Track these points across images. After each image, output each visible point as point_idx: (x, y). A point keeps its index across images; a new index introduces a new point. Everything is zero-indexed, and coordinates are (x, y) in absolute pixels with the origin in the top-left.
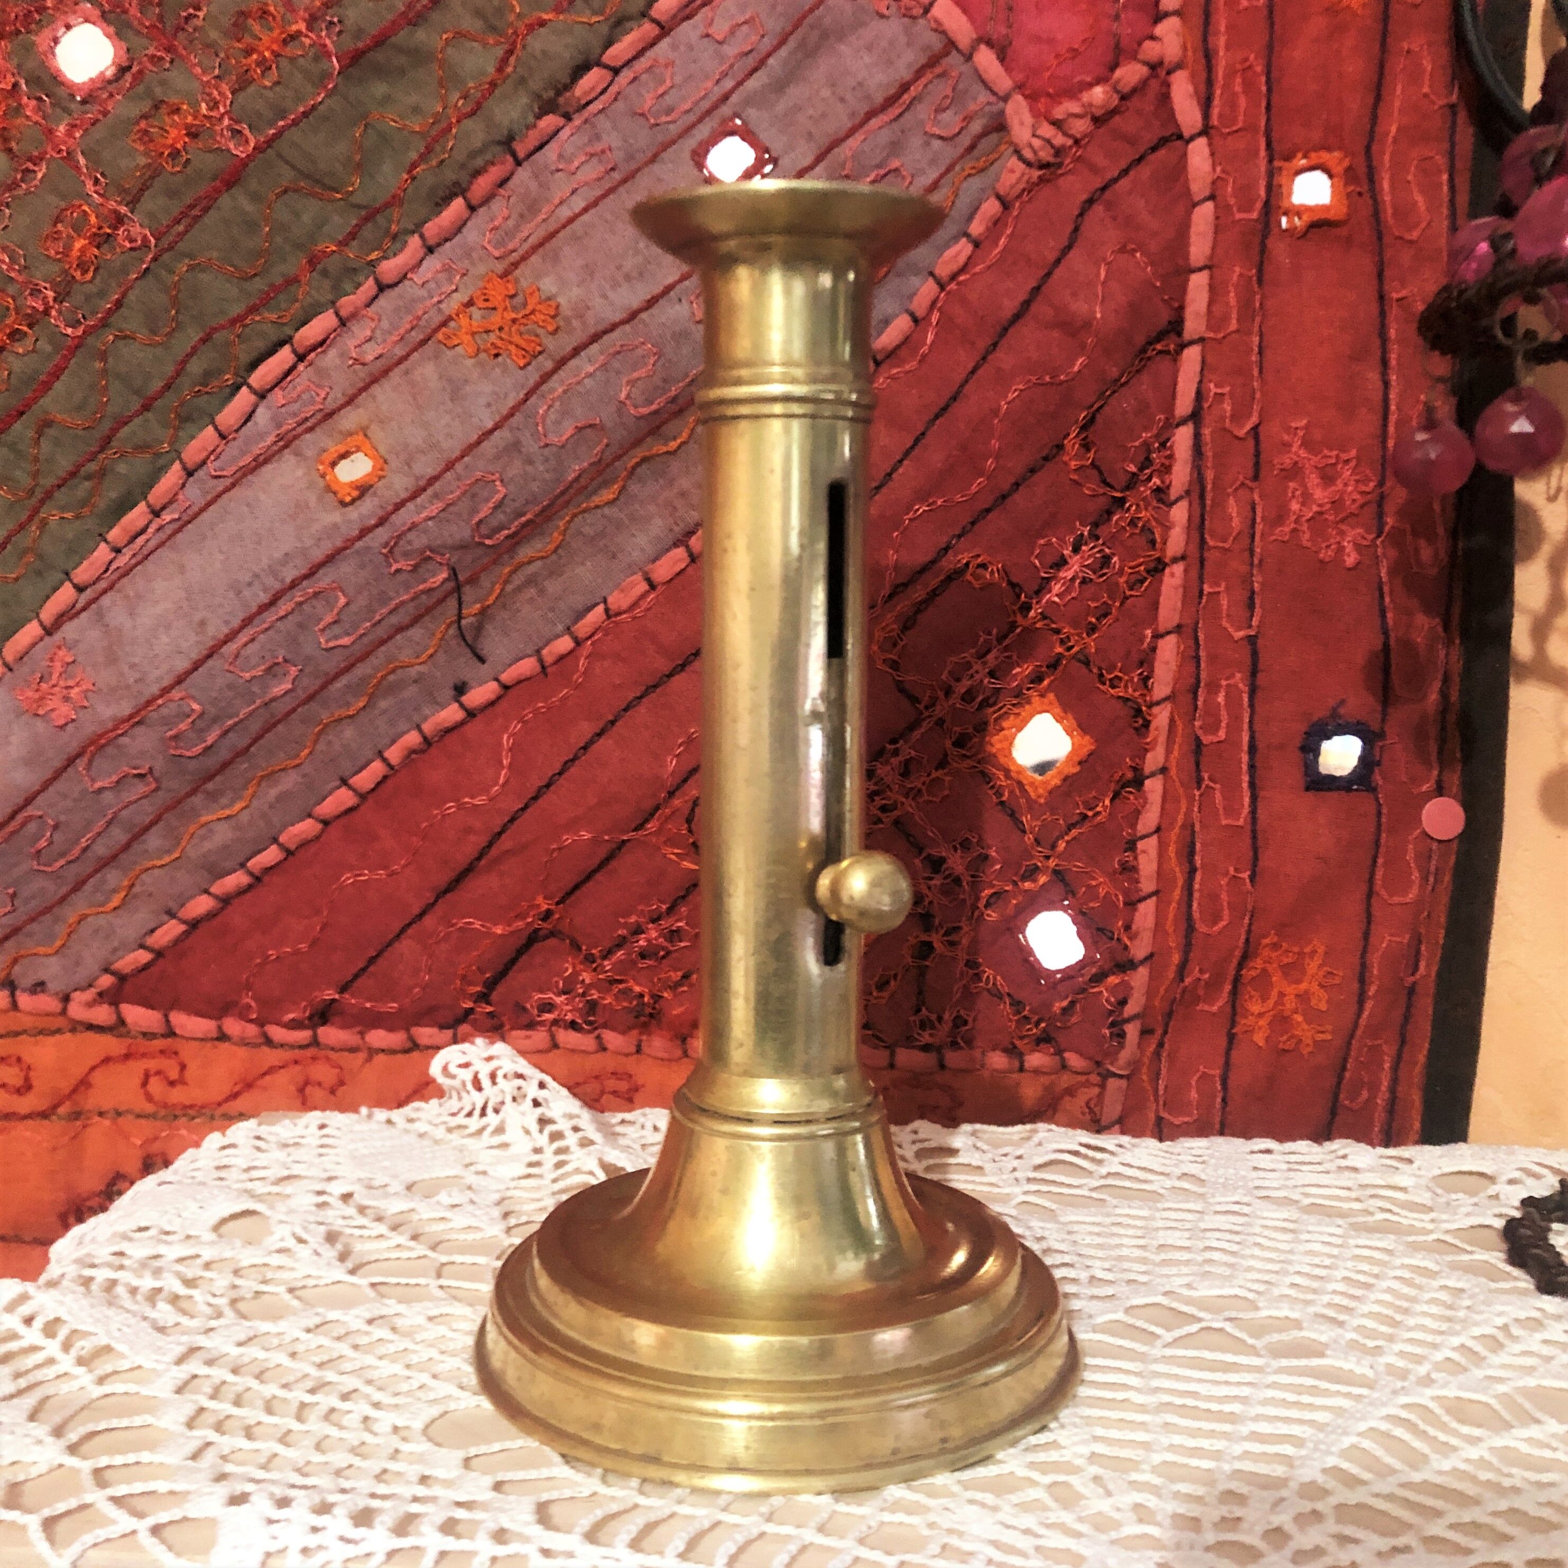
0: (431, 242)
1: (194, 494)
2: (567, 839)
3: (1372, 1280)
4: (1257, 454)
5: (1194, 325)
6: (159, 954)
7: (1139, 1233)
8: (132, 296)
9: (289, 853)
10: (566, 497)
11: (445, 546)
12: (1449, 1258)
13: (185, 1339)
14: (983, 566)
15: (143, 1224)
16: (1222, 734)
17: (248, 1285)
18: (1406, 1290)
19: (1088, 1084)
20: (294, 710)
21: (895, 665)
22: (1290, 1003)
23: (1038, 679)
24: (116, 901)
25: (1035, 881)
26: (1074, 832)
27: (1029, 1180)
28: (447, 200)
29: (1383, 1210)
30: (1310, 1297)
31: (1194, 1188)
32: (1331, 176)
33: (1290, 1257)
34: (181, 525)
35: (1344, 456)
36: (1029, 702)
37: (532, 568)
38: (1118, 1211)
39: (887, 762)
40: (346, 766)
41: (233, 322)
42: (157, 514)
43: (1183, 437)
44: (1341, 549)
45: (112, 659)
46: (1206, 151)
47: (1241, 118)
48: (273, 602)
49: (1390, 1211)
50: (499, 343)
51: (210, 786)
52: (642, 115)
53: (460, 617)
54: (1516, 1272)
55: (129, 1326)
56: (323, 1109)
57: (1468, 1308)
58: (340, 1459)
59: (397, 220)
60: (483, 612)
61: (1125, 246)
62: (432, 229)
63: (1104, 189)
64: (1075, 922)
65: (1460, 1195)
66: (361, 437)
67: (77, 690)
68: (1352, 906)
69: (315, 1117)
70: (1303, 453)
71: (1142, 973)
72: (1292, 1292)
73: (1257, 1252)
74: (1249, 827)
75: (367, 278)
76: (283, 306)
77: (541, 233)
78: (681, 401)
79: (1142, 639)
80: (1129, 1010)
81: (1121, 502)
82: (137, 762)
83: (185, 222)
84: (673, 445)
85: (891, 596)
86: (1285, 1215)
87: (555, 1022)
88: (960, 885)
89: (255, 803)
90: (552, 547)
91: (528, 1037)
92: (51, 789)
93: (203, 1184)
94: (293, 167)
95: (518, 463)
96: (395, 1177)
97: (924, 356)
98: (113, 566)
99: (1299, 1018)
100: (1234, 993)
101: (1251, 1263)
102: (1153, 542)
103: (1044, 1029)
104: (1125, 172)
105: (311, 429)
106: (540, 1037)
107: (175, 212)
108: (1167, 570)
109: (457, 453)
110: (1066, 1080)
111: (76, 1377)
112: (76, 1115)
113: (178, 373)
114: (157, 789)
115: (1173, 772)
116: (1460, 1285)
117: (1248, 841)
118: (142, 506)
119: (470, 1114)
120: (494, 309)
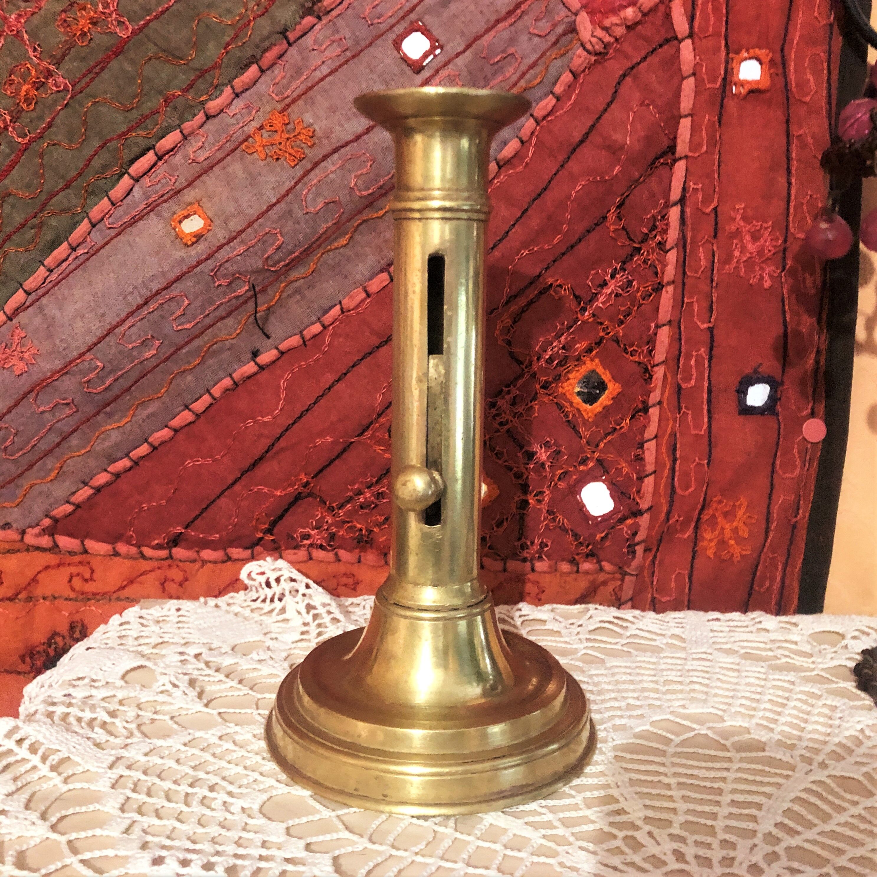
0: (238, 90)
1: (97, 237)
2: (319, 441)
3: (785, 702)
4: (716, 224)
5: (682, 148)
6: (78, 506)
7: (653, 673)
8: (58, 121)
9: (155, 448)
10: (318, 243)
11: (247, 271)
12: (826, 686)
13: (113, 752)
14: (560, 286)
15: (80, 676)
16: (693, 382)
17: (147, 715)
18: (804, 707)
19: (614, 579)
20: (158, 365)
21: (509, 343)
22: (727, 533)
23: (589, 350)
24: (53, 475)
25: (586, 465)
26: (609, 438)
27: (587, 640)
28: (247, 66)
29: (786, 656)
30: (752, 713)
31: (680, 644)
32: (761, 63)
33: (738, 687)
34: (90, 256)
35: (765, 225)
36: (584, 364)
37: (296, 285)
38: (639, 659)
39: (503, 398)
40: (188, 398)
41: (120, 136)
42: (74, 249)
43: (674, 213)
44: (762, 278)
45: (50, 336)
46: (691, 47)
47: (711, 29)
48: (146, 303)
49: (789, 657)
50: (280, 152)
51: (108, 409)
52: (364, 18)
53: (256, 312)
54: (863, 694)
55: (80, 745)
56: (178, 598)
57: (840, 718)
58: (214, 830)
59: (216, 77)
60: (268, 309)
61: (644, 102)
62: (238, 83)
63: (633, 68)
64: (608, 488)
65: (826, 646)
66: (196, 206)
67: (28, 354)
68: (763, 481)
69: (173, 604)
70: (742, 223)
71: (646, 517)
72: (742, 710)
73: (719, 684)
74: (707, 435)
75: (200, 111)
76: (150, 127)
77: (303, 87)
78: (387, 187)
79: (649, 329)
80: (638, 538)
81: (638, 250)
82: (64, 396)
83: (90, 76)
84: (381, 213)
85: (507, 303)
86: (731, 660)
87: (311, 545)
88: (544, 468)
89: (134, 419)
90: (310, 271)
91: (295, 554)
92: (14, 411)
93: (113, 648)
94: (156, 44)
95: (290, 223)
96: (224, 642)
97: (527, 164)
98: (49, 280)
99: (732, 542)
100: (697, 527)
101: (717, 691)
102: (656, 273)
103: (591, 550)
104: (644, 59)
105: (166, 201)
106: (302, 554)
107: (84, 70)
108: (664, 289)
109: (254, 217)
110: (602, 577)
111: (51, 779)
112: (29, 599)
113: (87, 166)
114: (77, 411)
115: (665, 405)
116: (834, 704)
117: (707, 443)
118: (65, 245)
119: (264, 601)
120: (276, 131)
